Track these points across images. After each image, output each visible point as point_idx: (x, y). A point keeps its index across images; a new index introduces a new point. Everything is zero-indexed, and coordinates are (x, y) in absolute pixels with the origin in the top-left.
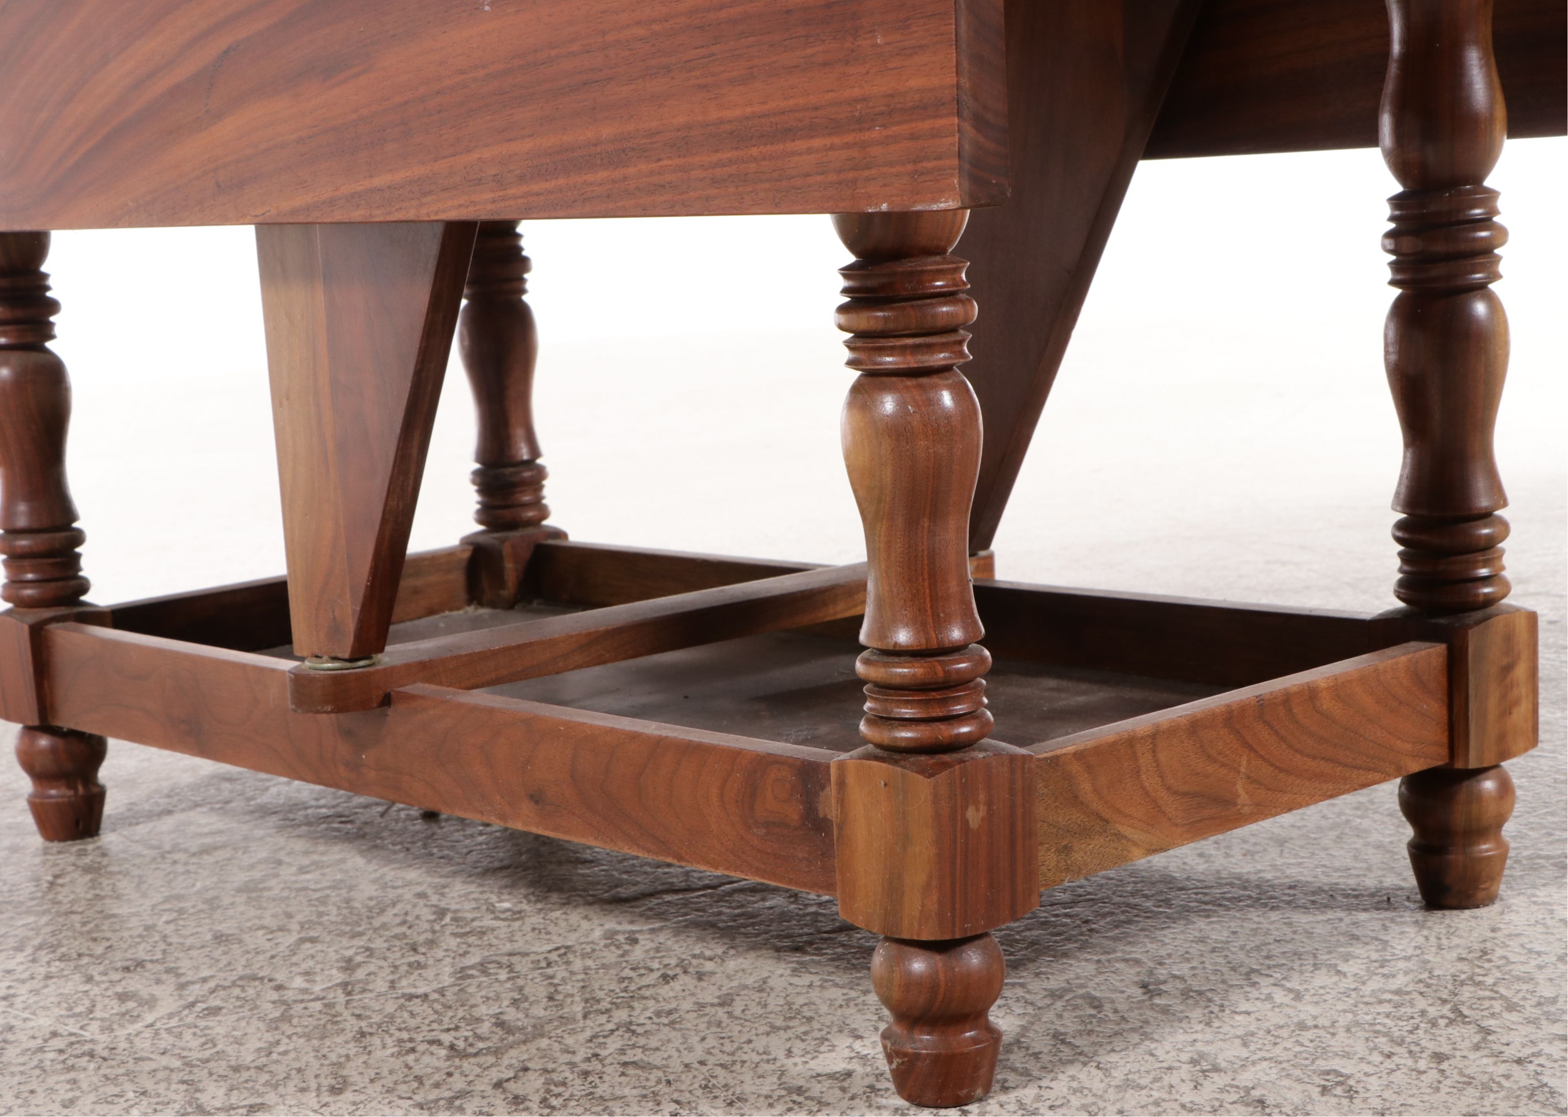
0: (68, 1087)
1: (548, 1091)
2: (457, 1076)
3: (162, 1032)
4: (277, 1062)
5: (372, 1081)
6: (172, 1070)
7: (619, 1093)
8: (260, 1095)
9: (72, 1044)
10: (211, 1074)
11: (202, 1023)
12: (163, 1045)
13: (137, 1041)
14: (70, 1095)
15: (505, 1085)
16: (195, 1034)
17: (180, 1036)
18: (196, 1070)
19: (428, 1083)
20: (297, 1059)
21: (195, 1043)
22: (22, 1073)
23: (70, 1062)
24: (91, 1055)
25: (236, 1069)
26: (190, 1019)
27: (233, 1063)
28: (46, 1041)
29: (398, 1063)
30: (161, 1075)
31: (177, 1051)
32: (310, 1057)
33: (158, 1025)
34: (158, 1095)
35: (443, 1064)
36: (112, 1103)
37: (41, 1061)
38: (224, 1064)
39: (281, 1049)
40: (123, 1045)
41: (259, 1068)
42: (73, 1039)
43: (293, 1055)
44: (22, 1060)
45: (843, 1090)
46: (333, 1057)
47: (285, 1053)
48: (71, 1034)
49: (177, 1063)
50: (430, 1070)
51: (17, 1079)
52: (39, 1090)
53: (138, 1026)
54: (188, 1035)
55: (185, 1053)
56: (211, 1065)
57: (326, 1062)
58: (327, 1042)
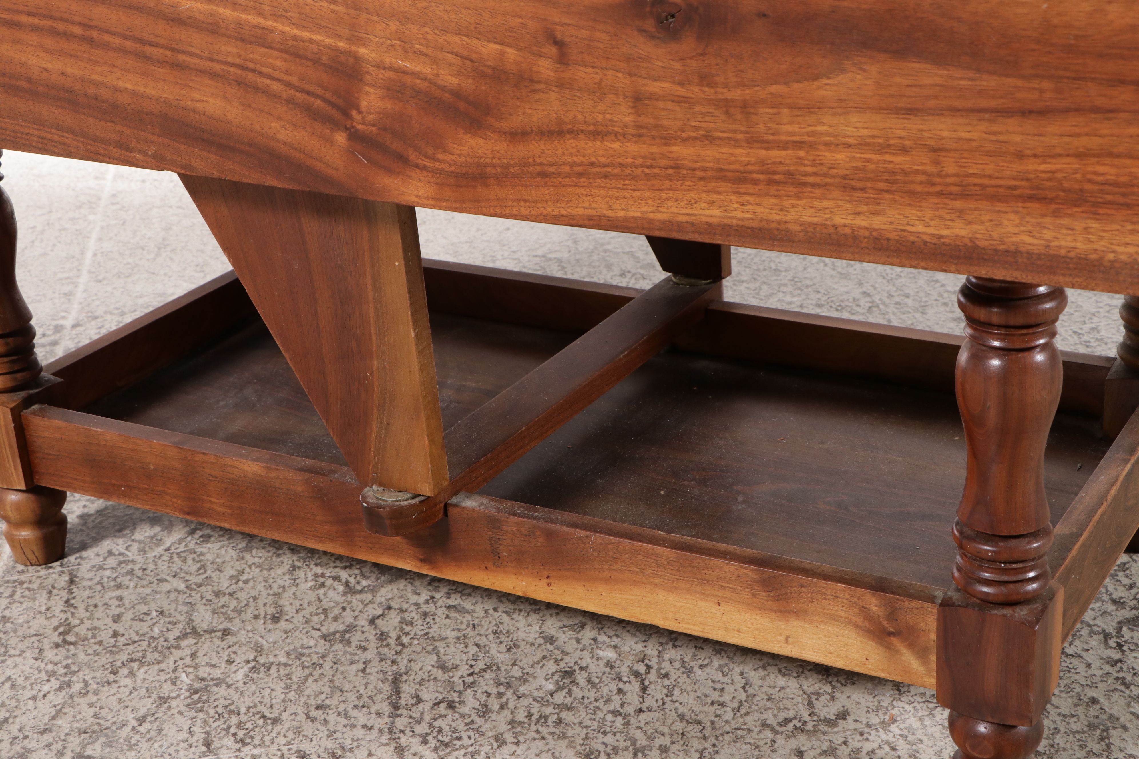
0: (117, 603)
1: (402, 629)
2: (348, 610)
3: (175, 556)
4: (242, 589)
5: (297, 611)
6: (179, 592)
7: (444, 634)
8: (231, 620)
9: (121, 563)
10: (202, 598)
11: (199, 550)
12: (175, 568)
13: (159, 562)
14: (118, 611)
15: (377, 621)
16: (194, 559)
17: (184, 560)
18: (193, 593)
19: (331, 615)
20: (253, 588)
21: (194, 568)
22: (90, 588)
23: (119, 580)
24: (131, 572)
25: (217, 594)
26: (192, 545)
27: (215, 588)
28: (105, 559)
29: (312, 596)
30: (173, 596)
31: (183, 575)
32: (260, 587)
33: (173, 549)
34: (170, 615)
35: (340, 599)
36: (141, 620)
37: (102, 578)
38: (209, 588)
39: (244, 577)
40: (151, 566)
41: (231, 595)
42: (121, 558)
43: (251, 583)
44: (90, 575)
45: (578, 641)
46: (275, 589)
47: (246, 582)
48: (121, 554)
49: (182, 586)
50: (332, 604)
51: (87, 592)
52: (100, 604)
53: (160, 549)
54: (190, 561)
55: (188, 577)
56: (203, 589)
57: (271, 592)
58: (272, 573)
